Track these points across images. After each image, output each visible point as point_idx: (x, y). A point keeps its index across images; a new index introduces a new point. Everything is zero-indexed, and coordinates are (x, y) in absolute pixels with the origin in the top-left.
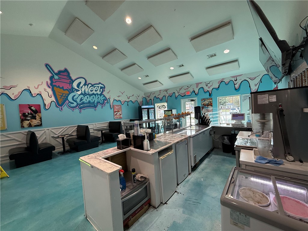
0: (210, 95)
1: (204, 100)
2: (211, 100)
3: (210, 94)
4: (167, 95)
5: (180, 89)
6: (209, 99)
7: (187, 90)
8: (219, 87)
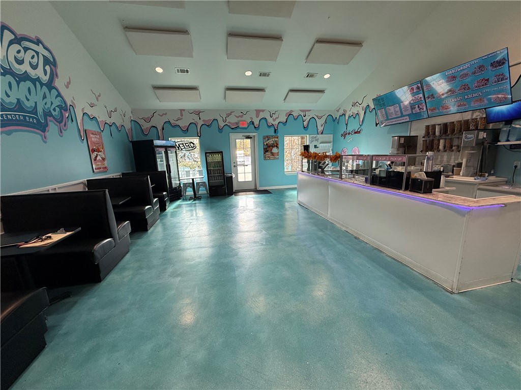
0: (275, 132)
1: (268, 137)
2: (277, 139)
3: (275, 130)
4: (200, 123)
5: (228, 115)
6: (274, 138)
7: (240, 119)
8: (286, 122)
